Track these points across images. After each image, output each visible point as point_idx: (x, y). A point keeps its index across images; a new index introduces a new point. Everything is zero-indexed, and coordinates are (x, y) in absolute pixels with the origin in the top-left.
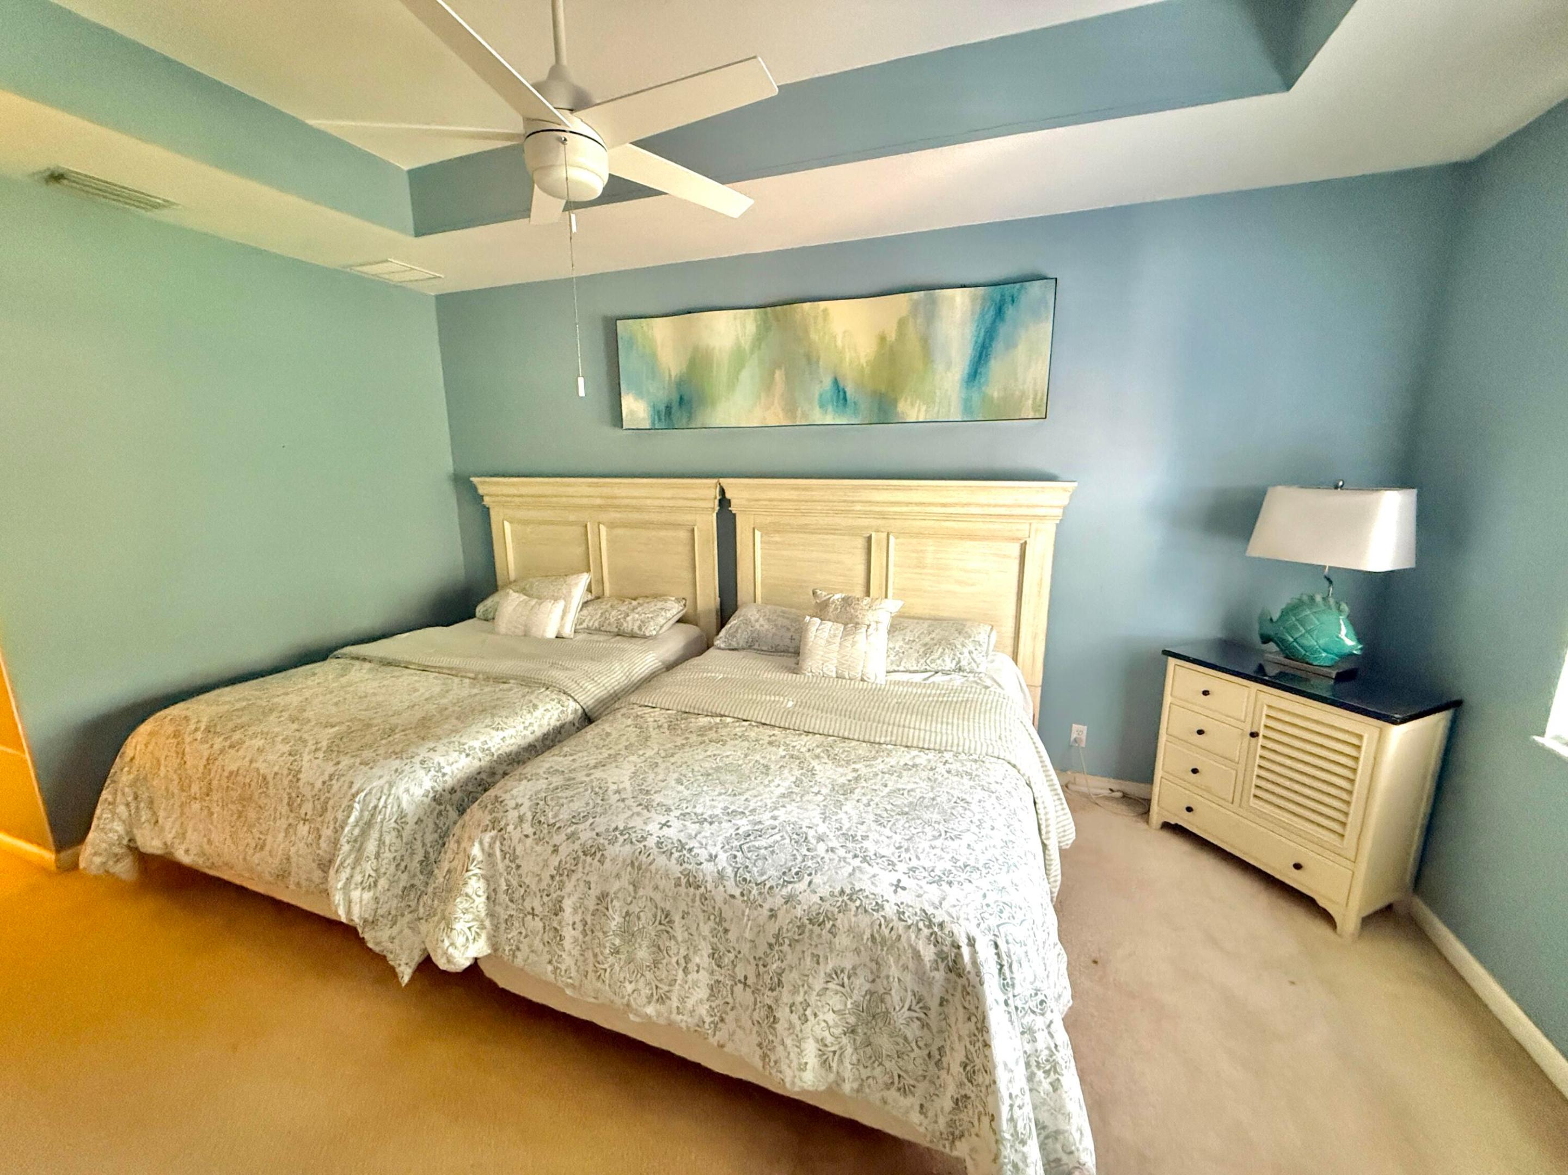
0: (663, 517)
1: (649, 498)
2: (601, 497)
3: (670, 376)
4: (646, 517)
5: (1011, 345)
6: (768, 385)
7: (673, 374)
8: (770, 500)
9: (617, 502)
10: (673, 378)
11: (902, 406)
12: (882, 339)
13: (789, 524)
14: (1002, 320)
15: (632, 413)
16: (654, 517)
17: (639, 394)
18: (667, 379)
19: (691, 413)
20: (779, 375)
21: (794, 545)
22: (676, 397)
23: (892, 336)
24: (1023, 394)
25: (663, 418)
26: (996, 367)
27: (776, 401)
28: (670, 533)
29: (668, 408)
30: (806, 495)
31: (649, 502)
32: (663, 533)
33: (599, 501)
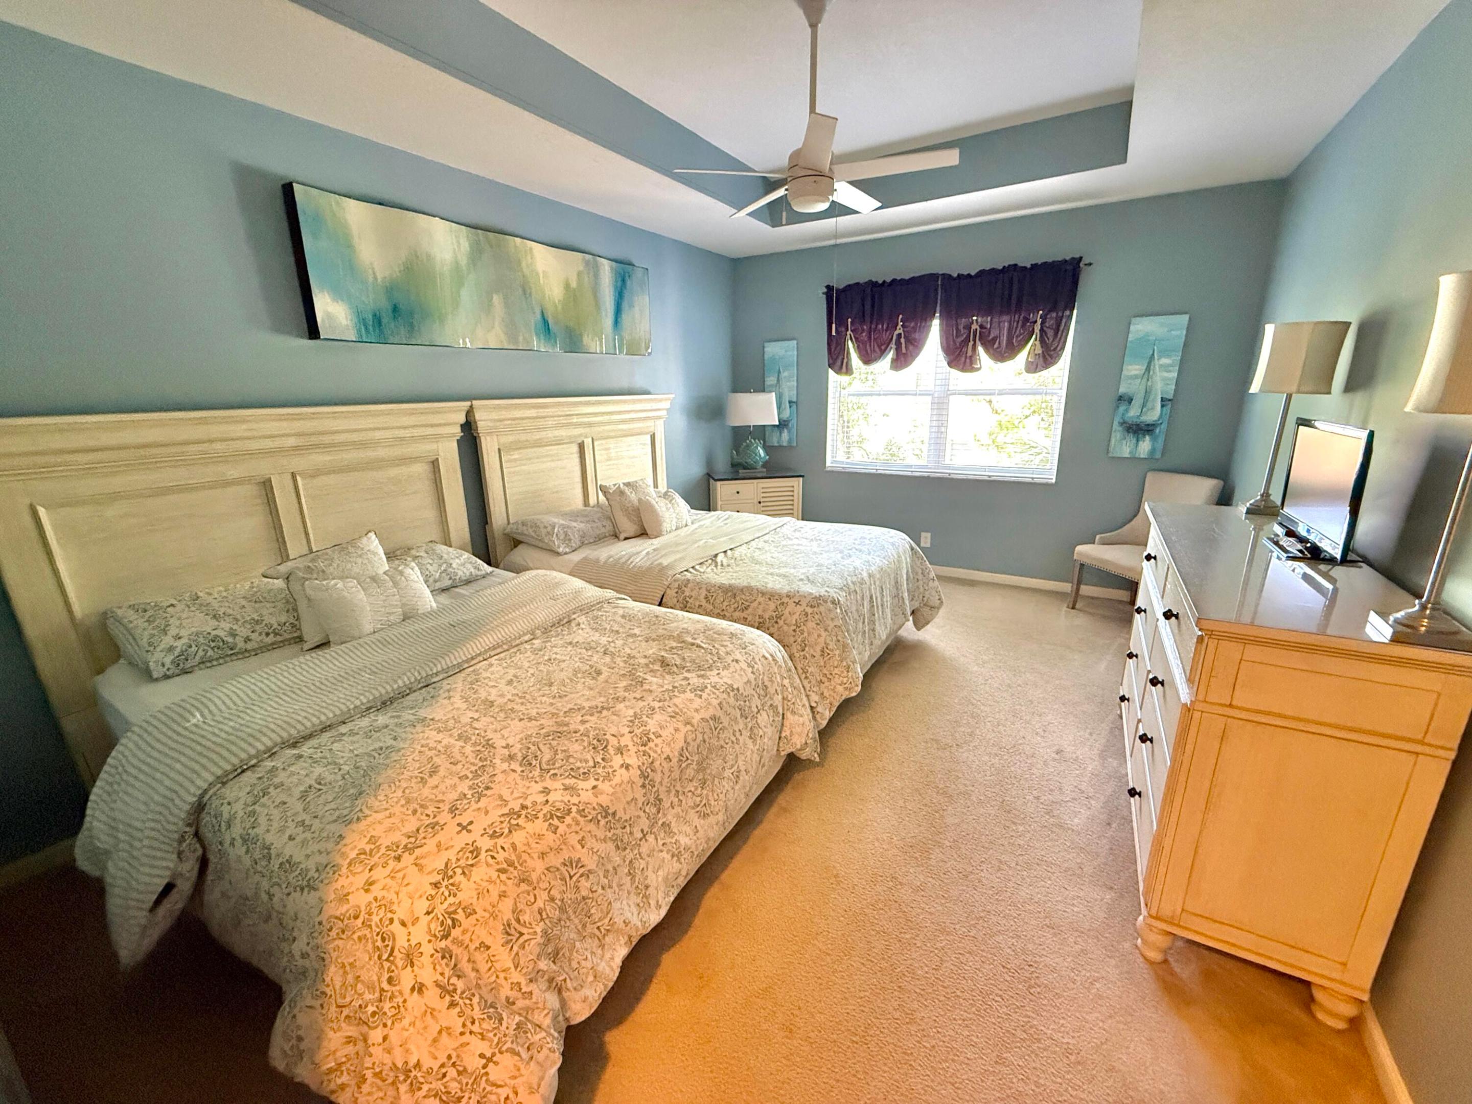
0: (397, 452)
1: (378, 429)
2: (299, 435)
3: (375, 278)
4: (371, 454)
5: (631, 306)
6: (487, 307)
7: (380, 277)
8: (514, 419)
9: (327, 439)
10: (379, 280)
11: (586, 340)
12: (567, 286)
13: (527, 441)
14: (625, 288)
15: (329, 316)
16: (382, 453)
17: (338, 293)
18: (371, 279)
19: (412, 325)
20: (497, 299)
21: (530, 459)
22: (384, 305)
23: (574, 284)
24: (640, 338)
25: (371, 328)
26: (625, 317)
27: (497, 324)
28: (404, 471)
29: (378, 320)
30: (542, 412)
31: (378, 435)
32: (393, 472)
33: (291, 442)
